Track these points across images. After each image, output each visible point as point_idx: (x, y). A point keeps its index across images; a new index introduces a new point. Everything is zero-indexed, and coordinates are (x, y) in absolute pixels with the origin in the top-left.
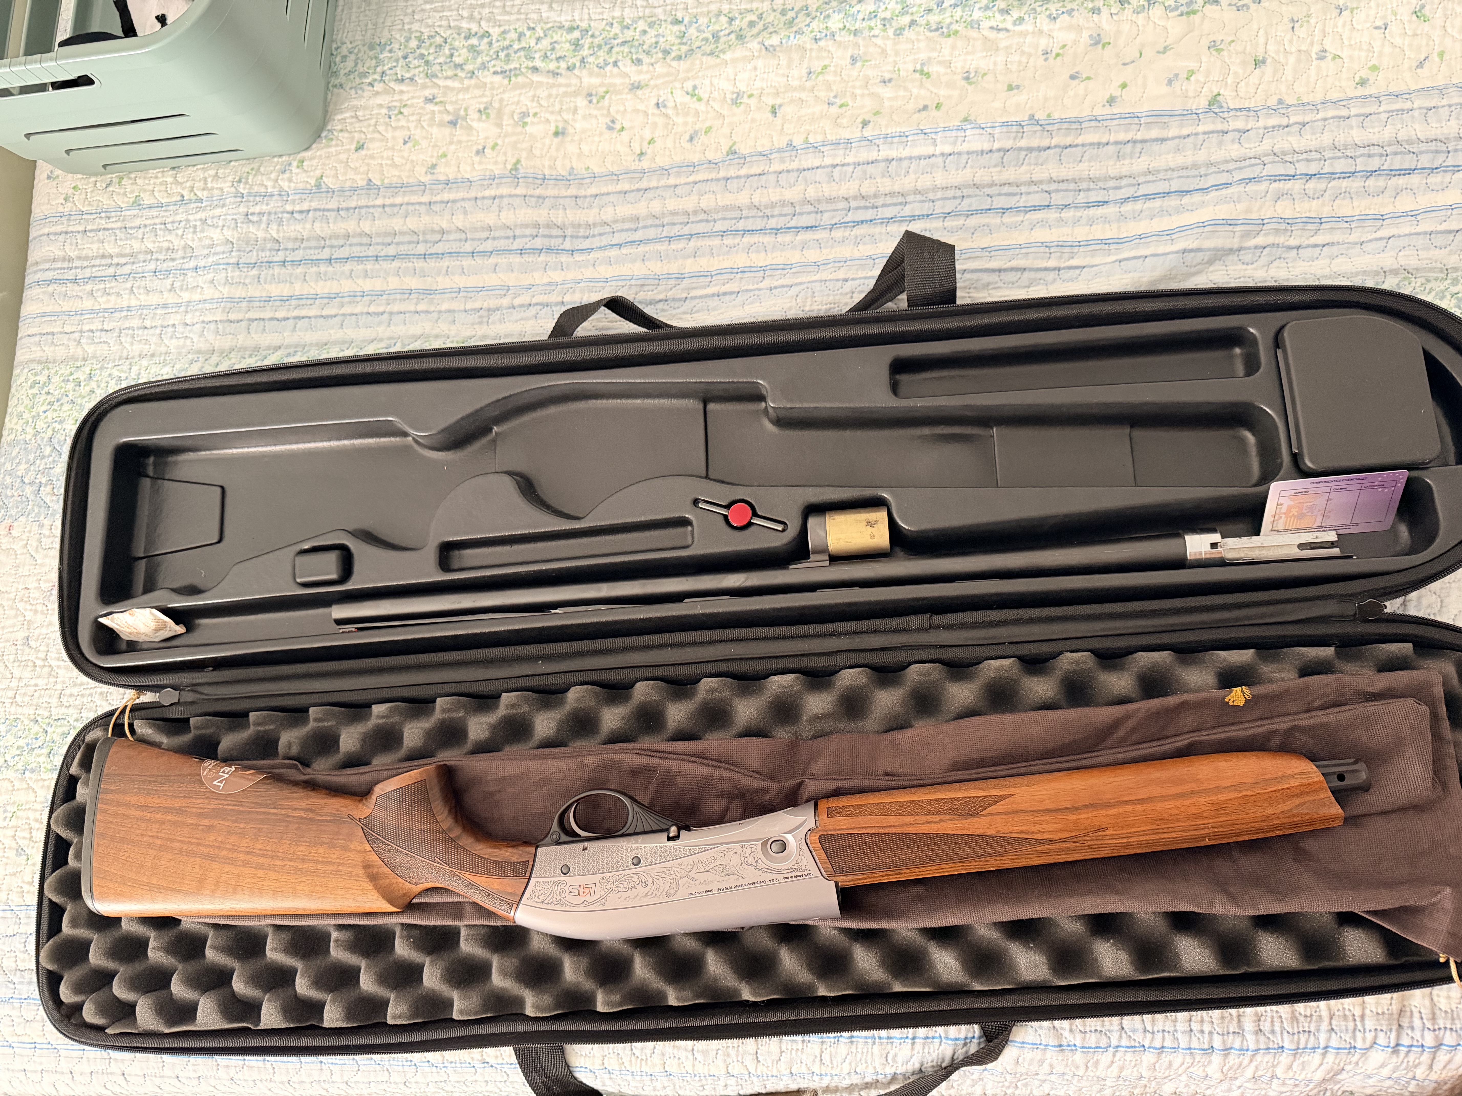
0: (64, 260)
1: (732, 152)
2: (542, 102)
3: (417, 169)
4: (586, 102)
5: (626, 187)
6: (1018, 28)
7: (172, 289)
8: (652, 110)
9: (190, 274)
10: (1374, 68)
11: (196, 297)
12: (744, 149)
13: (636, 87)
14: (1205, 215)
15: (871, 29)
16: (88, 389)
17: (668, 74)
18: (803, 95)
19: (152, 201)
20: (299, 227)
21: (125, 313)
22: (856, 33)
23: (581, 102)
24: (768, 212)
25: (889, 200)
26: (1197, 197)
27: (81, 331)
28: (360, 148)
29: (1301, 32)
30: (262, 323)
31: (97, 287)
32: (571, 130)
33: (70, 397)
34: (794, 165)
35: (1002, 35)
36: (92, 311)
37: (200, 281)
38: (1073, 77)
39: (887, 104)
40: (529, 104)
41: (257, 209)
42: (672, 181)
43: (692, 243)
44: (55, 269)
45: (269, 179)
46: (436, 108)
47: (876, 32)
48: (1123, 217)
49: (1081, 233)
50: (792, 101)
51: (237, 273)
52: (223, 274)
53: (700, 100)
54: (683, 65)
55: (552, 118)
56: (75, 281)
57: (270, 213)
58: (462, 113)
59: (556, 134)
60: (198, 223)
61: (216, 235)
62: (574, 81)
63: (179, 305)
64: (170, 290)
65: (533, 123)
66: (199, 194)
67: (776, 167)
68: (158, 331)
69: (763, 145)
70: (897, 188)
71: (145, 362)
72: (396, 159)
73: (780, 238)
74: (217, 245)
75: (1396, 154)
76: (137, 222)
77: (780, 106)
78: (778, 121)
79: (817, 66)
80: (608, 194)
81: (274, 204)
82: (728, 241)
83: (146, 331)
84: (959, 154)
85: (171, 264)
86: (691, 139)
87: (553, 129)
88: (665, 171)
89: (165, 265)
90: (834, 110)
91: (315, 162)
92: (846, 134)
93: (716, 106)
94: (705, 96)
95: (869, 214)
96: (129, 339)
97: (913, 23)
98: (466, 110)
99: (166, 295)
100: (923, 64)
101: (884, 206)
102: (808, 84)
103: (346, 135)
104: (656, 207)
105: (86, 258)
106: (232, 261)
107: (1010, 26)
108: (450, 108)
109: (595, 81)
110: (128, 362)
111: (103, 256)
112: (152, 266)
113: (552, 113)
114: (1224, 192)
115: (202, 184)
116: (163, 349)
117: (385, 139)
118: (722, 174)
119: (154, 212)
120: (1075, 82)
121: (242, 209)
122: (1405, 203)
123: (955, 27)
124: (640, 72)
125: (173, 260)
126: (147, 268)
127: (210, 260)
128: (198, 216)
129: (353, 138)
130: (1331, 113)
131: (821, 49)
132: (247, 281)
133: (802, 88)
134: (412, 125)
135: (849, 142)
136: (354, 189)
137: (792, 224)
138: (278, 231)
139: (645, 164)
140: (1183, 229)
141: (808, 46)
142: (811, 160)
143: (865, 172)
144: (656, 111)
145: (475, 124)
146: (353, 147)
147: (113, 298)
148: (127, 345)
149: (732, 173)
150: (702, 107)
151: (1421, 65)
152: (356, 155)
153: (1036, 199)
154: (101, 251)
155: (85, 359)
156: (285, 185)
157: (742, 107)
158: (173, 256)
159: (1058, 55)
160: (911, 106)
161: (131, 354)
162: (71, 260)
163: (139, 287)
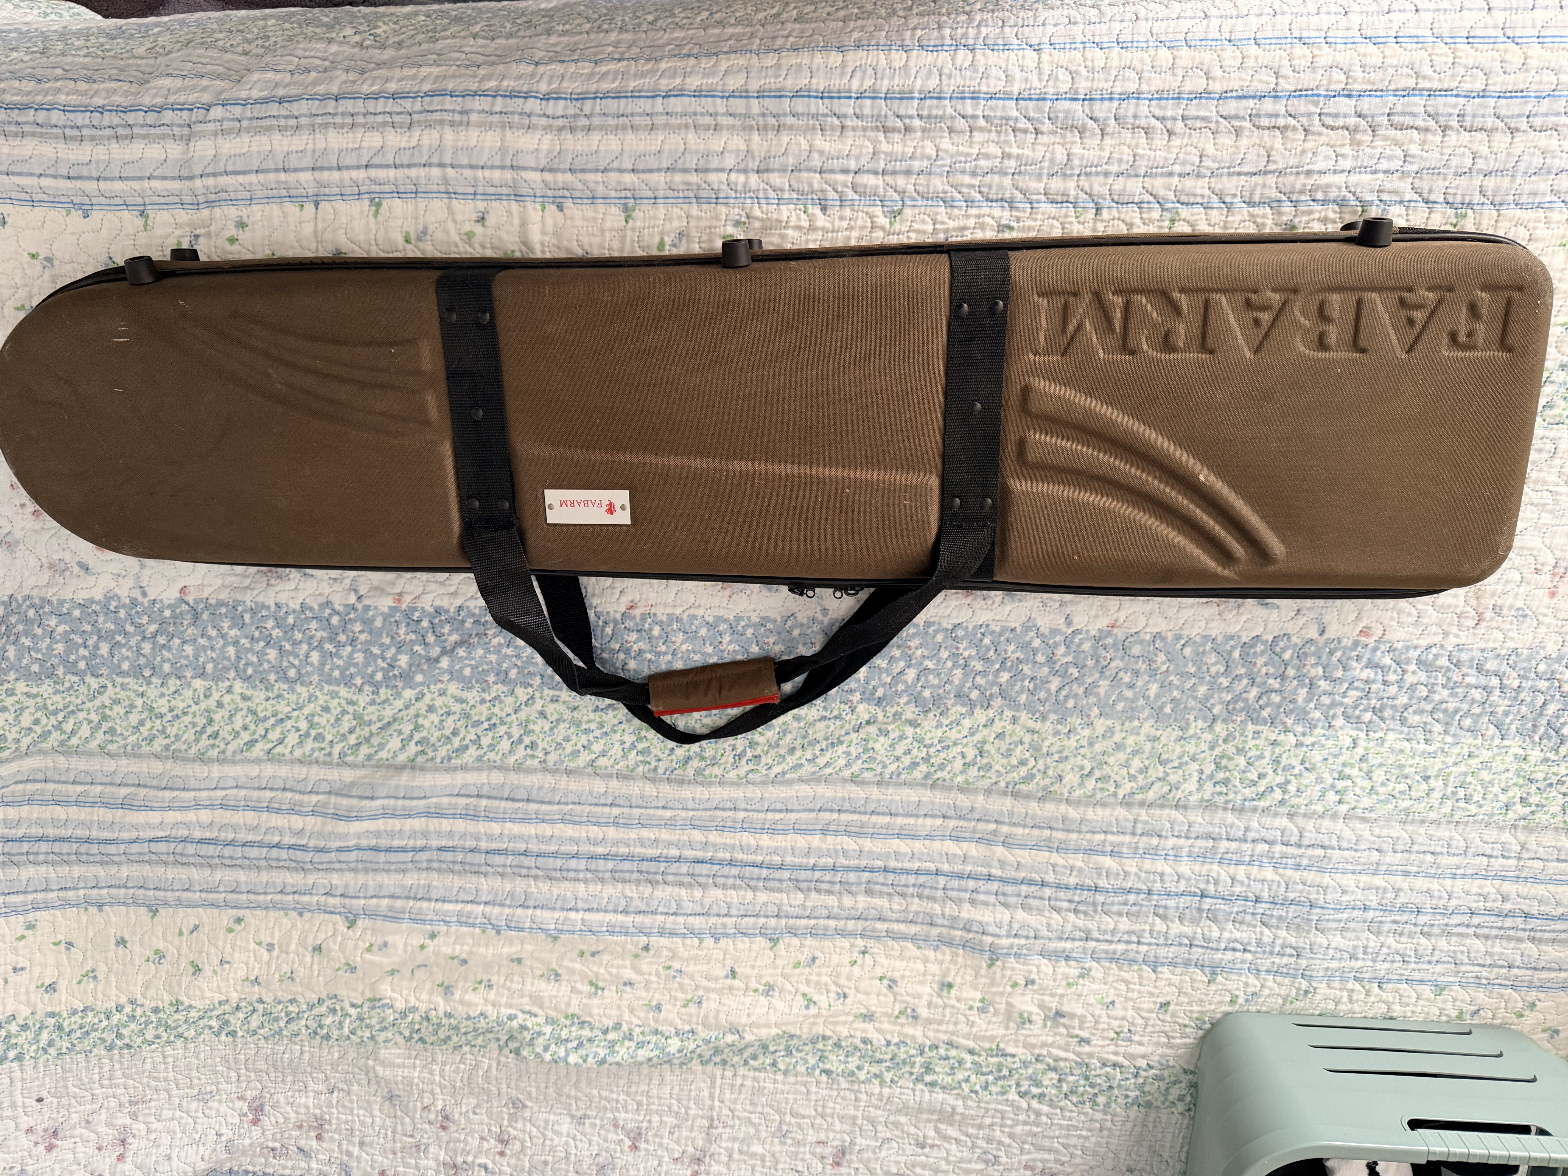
0: (1540, 941)
1: (774, 941)
2: (963, 1019)
3: (1100, 975)
4: (919, 1010)
5: (879, 925)
6: (514, 1012)
7: (1398, 891)
8: (851, 992)
9: (1374, 904)
10: (230, 930)
11: (1364, 879)
12: (761, 942)
13: (868, 1017)
14: (357, 827)
15: (643, 1033)
16: (1511, 794)
17: (835, 1024)
18: (705, 983)
19: (1419, 988)
20: (1237, 935)
21: (1459, 872)
22: (656, 1032)
23: (923, 1012)
24: (738, 882)
25: (627, 876)
26: (364, 842)
27: (1519, 859)
28: (1165, 1005)
29: (286, 968)
30: (1285, 841)
31: (1498, 904)
32: (935, 986)
33: (1534, 787)
34: (713, 920)
35: (527, 1008)
36: (1504, 878)
37: (1359, 895)
38: (465, 962)
39: (628, 963)
40: (977, 1020)
41: (1285, 960)
42: (832, 923)
43: (812, 861)
44: (1553, 931)
45: (1271, 989)
46: (1077, 1032)
47: (638, 1030)
48: (425, 834)
49: (460, 825)
50: (717, 979)
51: (1312, 897)
52: (1329, 897)
53: (804, 995)
54: (820, 1030)
55: (953, 1002)
56: (1527, 916)
57: (1271, 953)
58: (1049, 1024)
59: (950, 986)
60: (1361, 956)
61: (1337, 940)
62: (931, 1034)
63: (1388, 872)
64: (1399, 890)
65: (974, 1000)
66: (1358, 986)
67: (730, 921)
68: (1415, 848)
69: (743, 943)
70: (620, 886)
71: (1433, 815)
72: (1124, 988)
73: (728, 856)
74: (1336, 929)
75: (212, 857)
76: (1439, 968)
77: (727, 977)
78: (729, 963)
79: (692, 1009)
80: (898, 921)
81: (1266, 963)
82: (777, 859)
83: (1432, 849)
84: (562, 909)
85: (1397, 918)
86: (814, 959)
87: (953, 992)
88: (842, 933)
89: (1405, 918)
90: (676, 965)
91: (1217, 998)
92: (664, 941)
93: (788, 986)
94: (799, 997)
95: (645, 866)
96: (1454, 843)
97: (605, 1032)
98: (1045, 1026)
99: (1406, 886)
100: (596, 994)
101: (632, 872)
102: (701, 993)
103: (1180, 1021)
104: (848, 901)
105: (1509, 938)
106: (1318, 911)
107: (520, 1015)
108: (1063, 1030)
109: (909, 1030)
110: (1456, 818)
111: (1487, 937)
112: (1422, 919)
113: (953, 1007)
114: (342, 844)
115: (1355, 997)
116: (1409, 827)
117: (1138, 1010)
118: (783, 922)
119: (1416, 976)
120: (464, 956)
121: (1304, 963)
122: (205, 816)
123: (568, 1022)
124: (863, 1031)
125: (1395, 922)
126: (1429, 917)
127: (1345, 916)
128: (1359, 963)
129: (1173, 1016)
130: (261, 898)
131: (689, 1023)
132: (1301, 887)
133: (707, 990)
134: (1104, 1019)
135: (661, 934)
136: (1173, 964)
137: (716, 867)
138: (1262, 933)
139: (860, 943)
140: (373, 817)
141: (700, 1028)
142: (697, 922)
143: (648, 904)
144: (847, 991)
145: (1035, 1009)
146: (1172, 1007)
147: (1474, 890)
148: (1458, 837)
149: (773, 922)
150: (803, 988)
151: (196, 927)
152: (1168, 999)
153: (498, 860)
154: (1489, 943)
155: (1514, 827)
156: (1252, 980)
157: (764, 981)
158: (1395, 926)
159: (480, 983)
160: (606, 957)
161: (1452, 826)
162: (1532, 940)
163: (1440, 898)
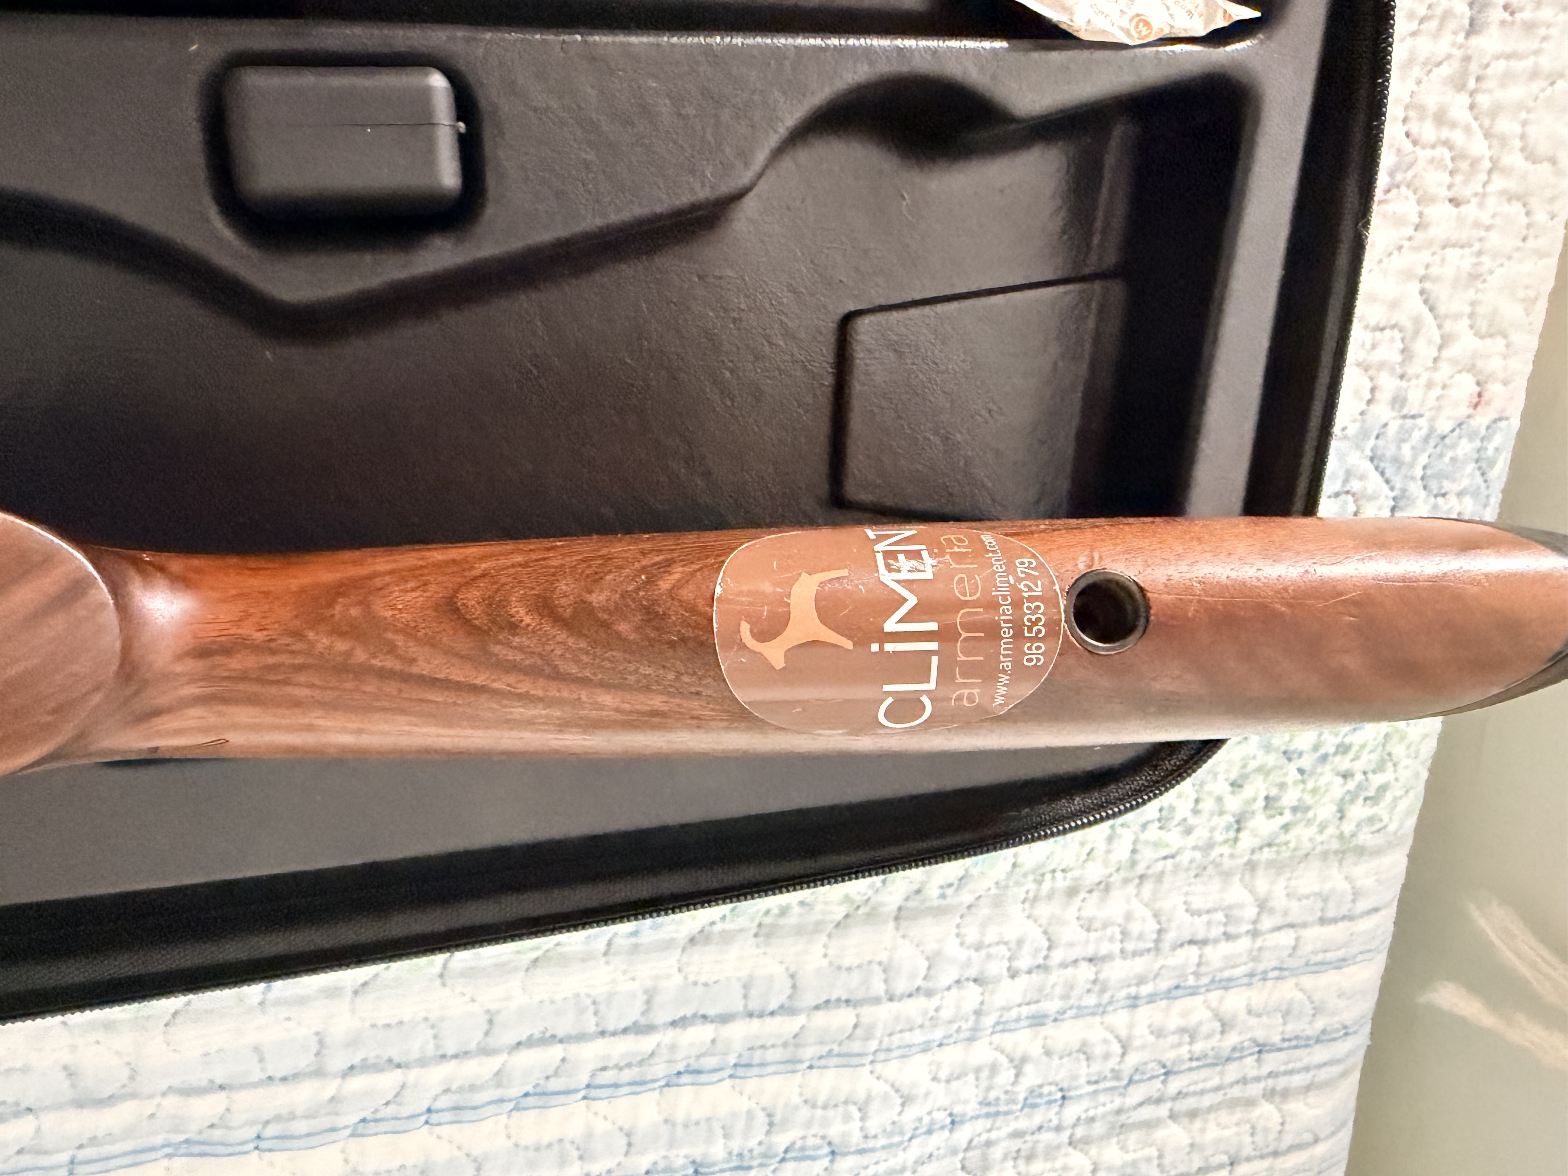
0: (1286, 1094)
7: (1019, 1064)
9: (971, 1108)
11: (950, 1056)
16: (1248, 791)
21: (1145, 990)
27: (1255, 934)
30: (754, 1005)
31: (1214, 1042)
33: (1292, 768)
36: (1226, 985)
37: (940, 1096)
44: (1307, 1069)
51: (835, 1131)
52: (873, 1125)
56: (1262, 1049)
63: (1001, 1027)
64: (1024, 1060)
68: (1057, 956)
71: (1094, 872)
83: (1090, 951)
85: (1022, 1124)
89: (1038, 1118)
96: (1135, 928)
99: (1035, 1050)
105: (1233, 1104)
110: (1140, 869)
111: (1193, 1114)
112: (1071, 1112)
116: (1044, 911)
125: (1017, 1134)
126: (1085, 1103)
132: (805, 1111)
147: (1174, 1022)
148: (1141, 911)
154: (1198, 1124)
155: (1251, 866)
158: (1016, 1144)
161: (1131, 889)
162: (1270, 1095)
163: (1107, 1056)
